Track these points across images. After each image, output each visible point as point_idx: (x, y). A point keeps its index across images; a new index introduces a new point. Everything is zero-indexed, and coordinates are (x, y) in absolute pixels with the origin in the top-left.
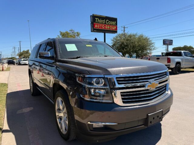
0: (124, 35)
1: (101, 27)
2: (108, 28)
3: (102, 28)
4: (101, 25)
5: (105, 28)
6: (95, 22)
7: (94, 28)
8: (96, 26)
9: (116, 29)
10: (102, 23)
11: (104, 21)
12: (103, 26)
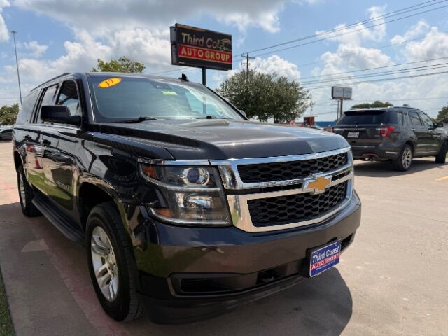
0: (248, 74)
1: (195, 55)
2: (212, 56)
3: (197, 56)
4: (195, 50)
5: (204, 57)
6: (182, 43)
7: (180, 56)
8: (183, 51)
9: (230, 60)
10: (198, 46)
11: (203, 40)
12: (201, 53)
